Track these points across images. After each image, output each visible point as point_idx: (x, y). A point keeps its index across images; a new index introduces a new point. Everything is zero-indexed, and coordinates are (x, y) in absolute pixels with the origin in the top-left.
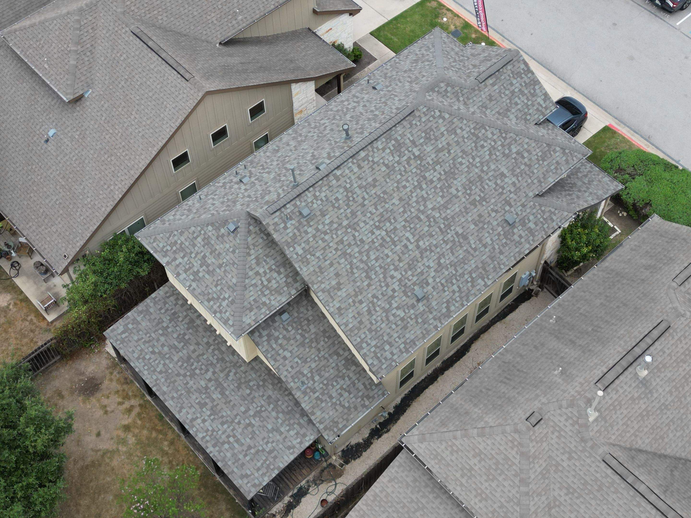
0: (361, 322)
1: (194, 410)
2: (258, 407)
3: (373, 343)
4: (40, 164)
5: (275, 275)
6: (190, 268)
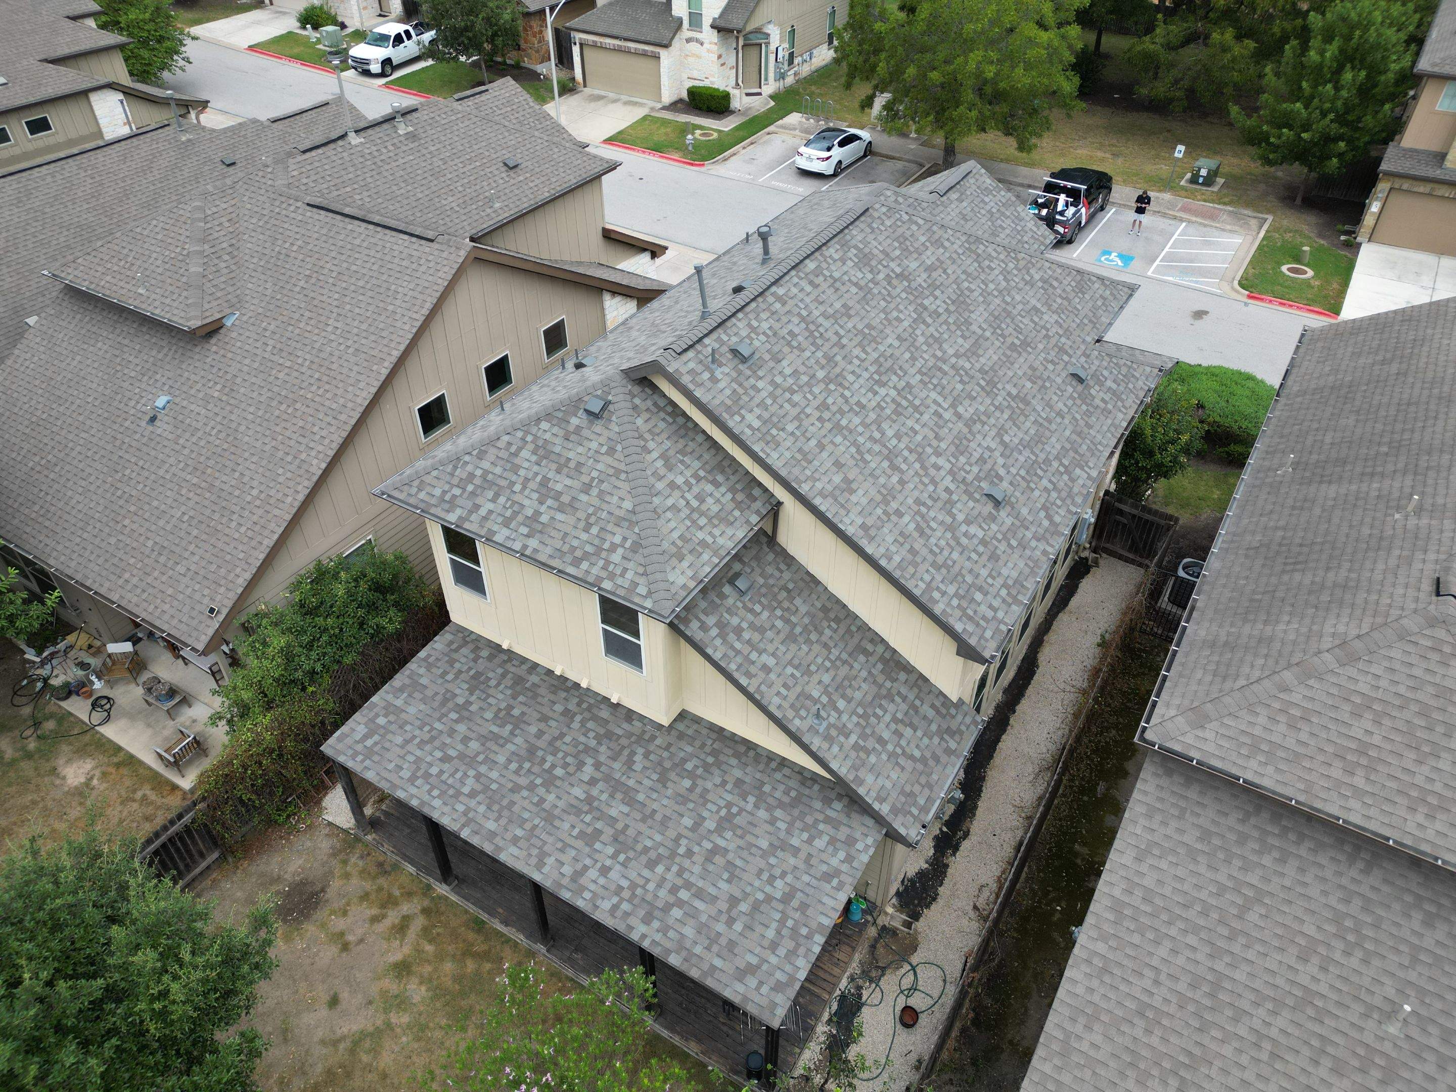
0: (912, 551)
1: (573, 853)
2: (720, 808)
3: (951, 590)
4: (141, 463)
5: (709, 488)
6: (515, 514)
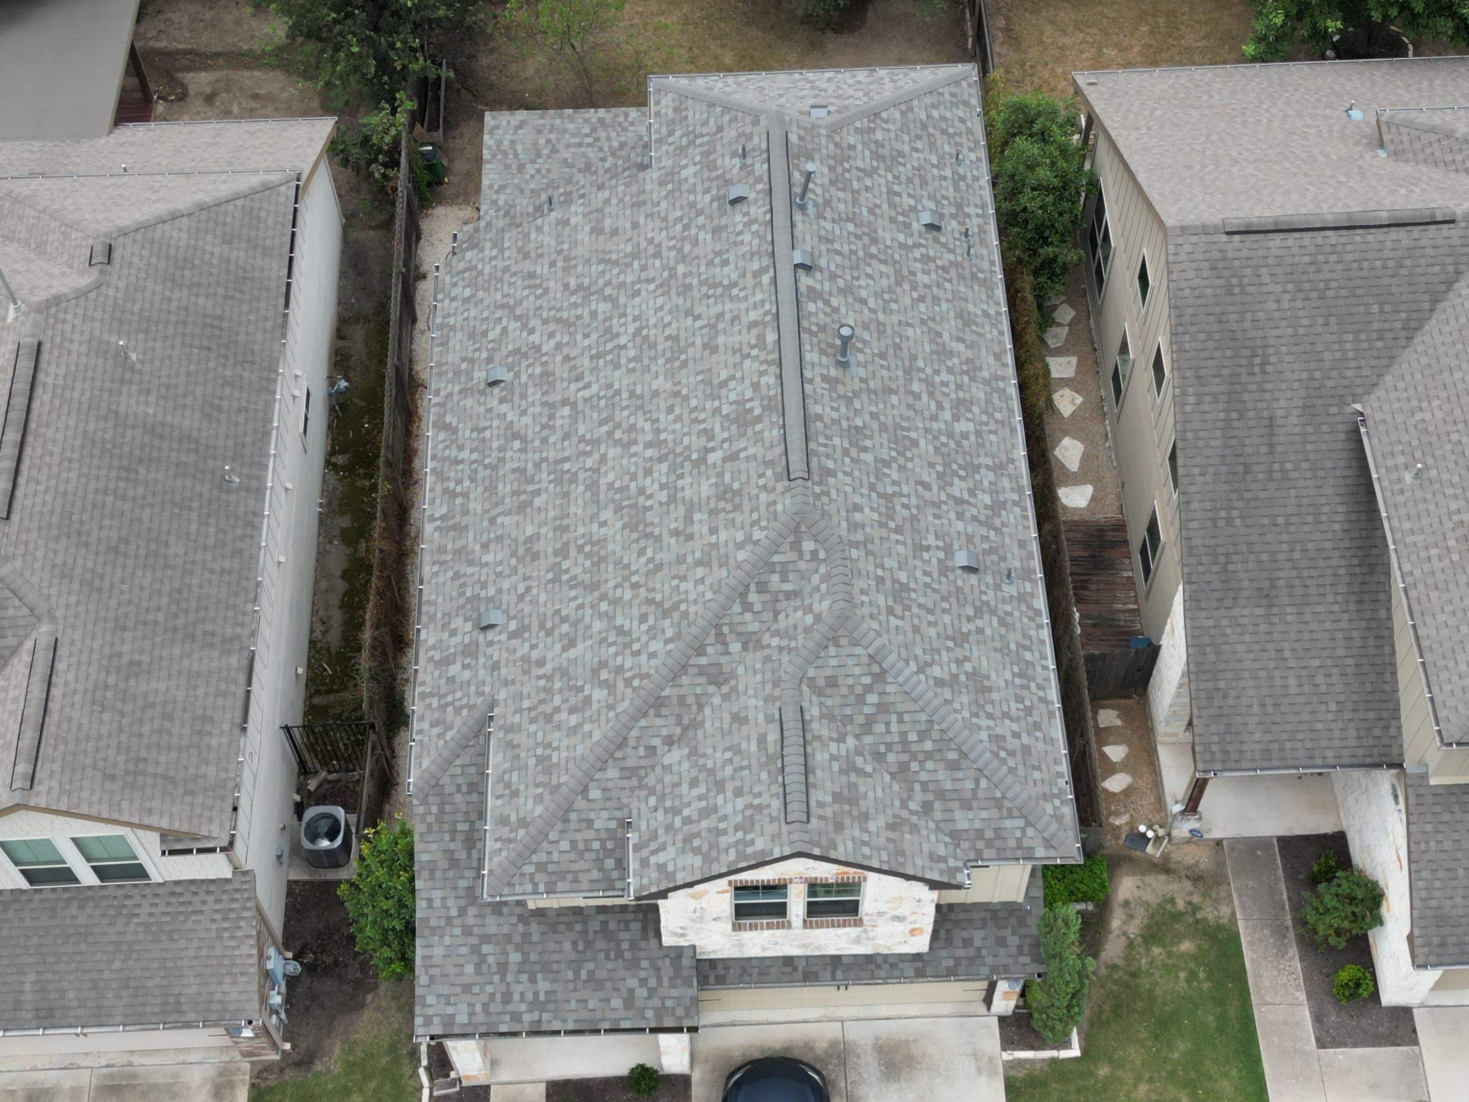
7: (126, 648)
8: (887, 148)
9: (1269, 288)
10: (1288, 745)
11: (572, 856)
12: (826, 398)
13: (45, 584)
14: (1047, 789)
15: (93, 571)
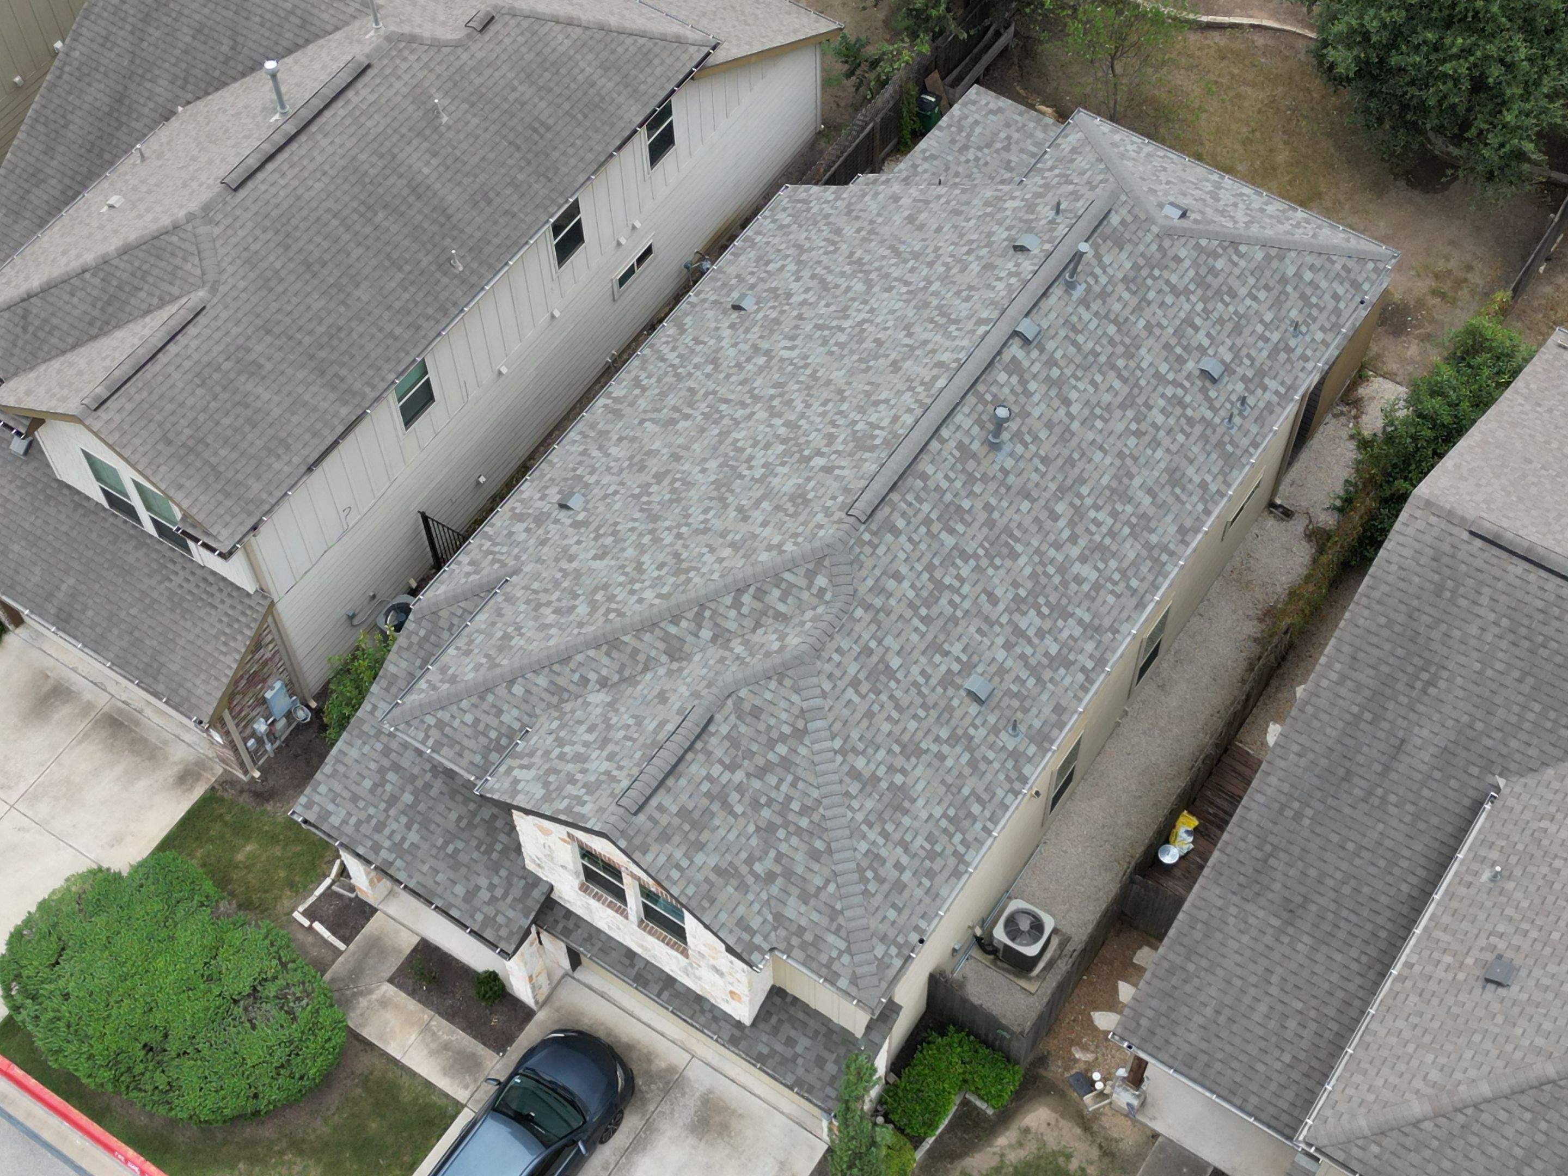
7: (259, 348)
8: (1221, 279)
9: (1482, 611)
10: (1218, 1066)
11: (469, 731)
12: (948, 464)
13: (229, 259)
14: (892, 933)
15: (277, 272)
